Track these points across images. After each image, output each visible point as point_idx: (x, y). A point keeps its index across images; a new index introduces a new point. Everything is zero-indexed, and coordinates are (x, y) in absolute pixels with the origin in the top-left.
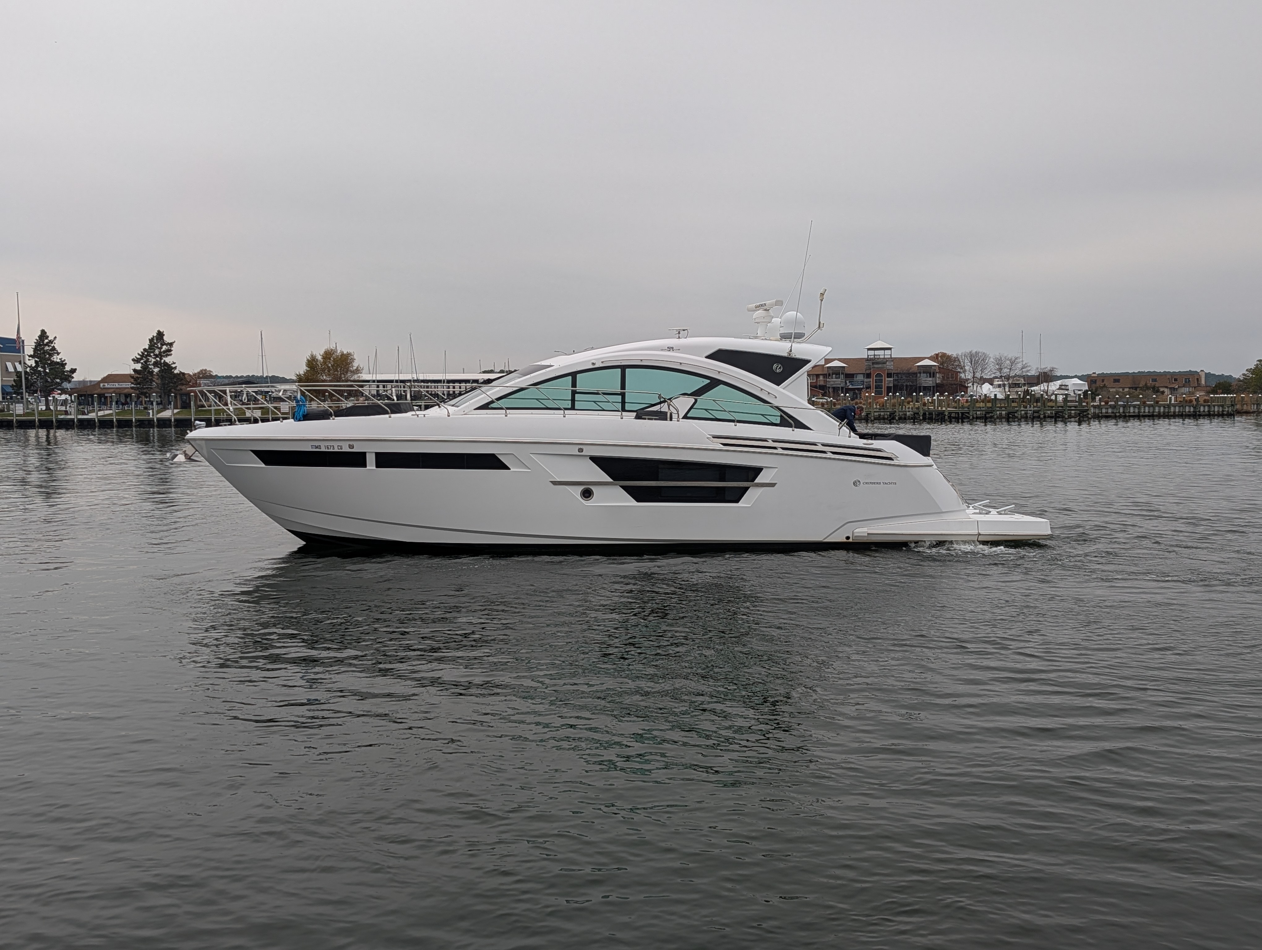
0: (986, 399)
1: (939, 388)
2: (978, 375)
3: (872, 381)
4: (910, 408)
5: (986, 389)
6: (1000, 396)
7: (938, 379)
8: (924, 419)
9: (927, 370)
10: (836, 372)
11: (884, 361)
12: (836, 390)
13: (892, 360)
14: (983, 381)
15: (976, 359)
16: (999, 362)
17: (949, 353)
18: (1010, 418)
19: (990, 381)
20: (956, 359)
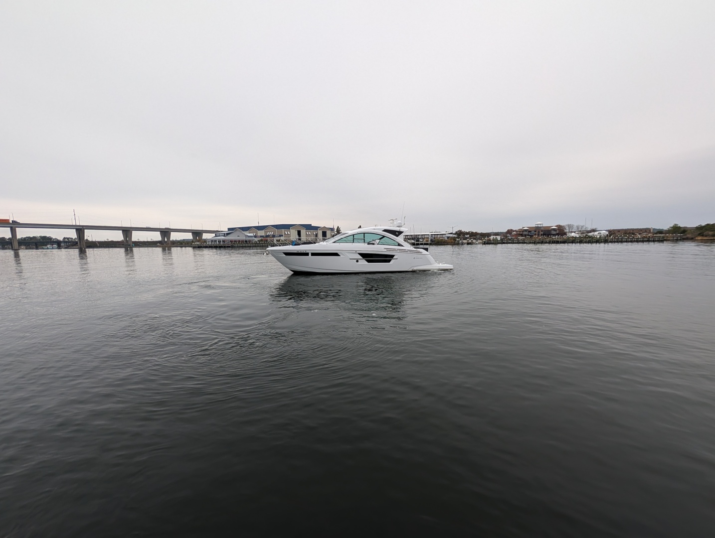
0: (573, 237)
1: (558, 234)
2: (570, 231)
3: (537, 233)
4: (548, 240)
5: (573, 234)
6: (577, 236)
7: (558, 232)
8: (552, 243)
9: (554, 230)
10: (526, 230)
11: (541, 227)
12: (525, 235)
13: (543, 227)
14: (572, 232)
15: (570, 226)
16: (578, 227)
17: (561, 224)
18: (581, 242)
19: (575, 232)
20: (564, 226)
